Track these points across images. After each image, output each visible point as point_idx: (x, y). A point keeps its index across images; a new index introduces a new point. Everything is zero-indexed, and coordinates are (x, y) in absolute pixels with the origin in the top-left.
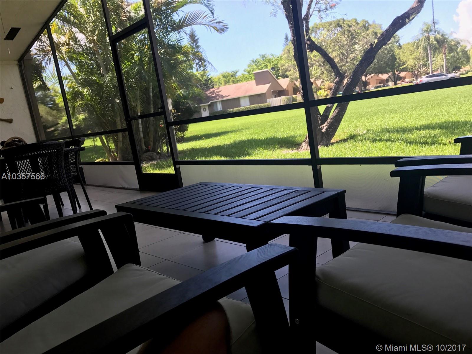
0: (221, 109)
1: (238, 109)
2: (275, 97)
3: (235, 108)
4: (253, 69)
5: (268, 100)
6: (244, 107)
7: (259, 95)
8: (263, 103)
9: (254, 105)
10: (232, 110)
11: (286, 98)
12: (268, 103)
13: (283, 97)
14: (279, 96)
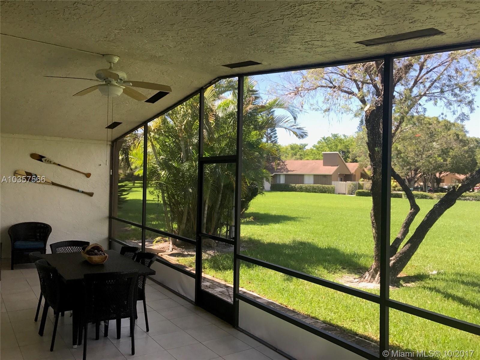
0: (284, 183)
1: (301, 186)
2: (341, 181)
3: (298, 184)
4: (323, 146)
5: (333, 182)
6: (307, 185)
7: (325, 176)
8: (328, 185)
9: (318, 185)
10: (294, 185)
11: (352, 184)
12: (332, 186)
13: (349, 182)
14: (345, 181)
